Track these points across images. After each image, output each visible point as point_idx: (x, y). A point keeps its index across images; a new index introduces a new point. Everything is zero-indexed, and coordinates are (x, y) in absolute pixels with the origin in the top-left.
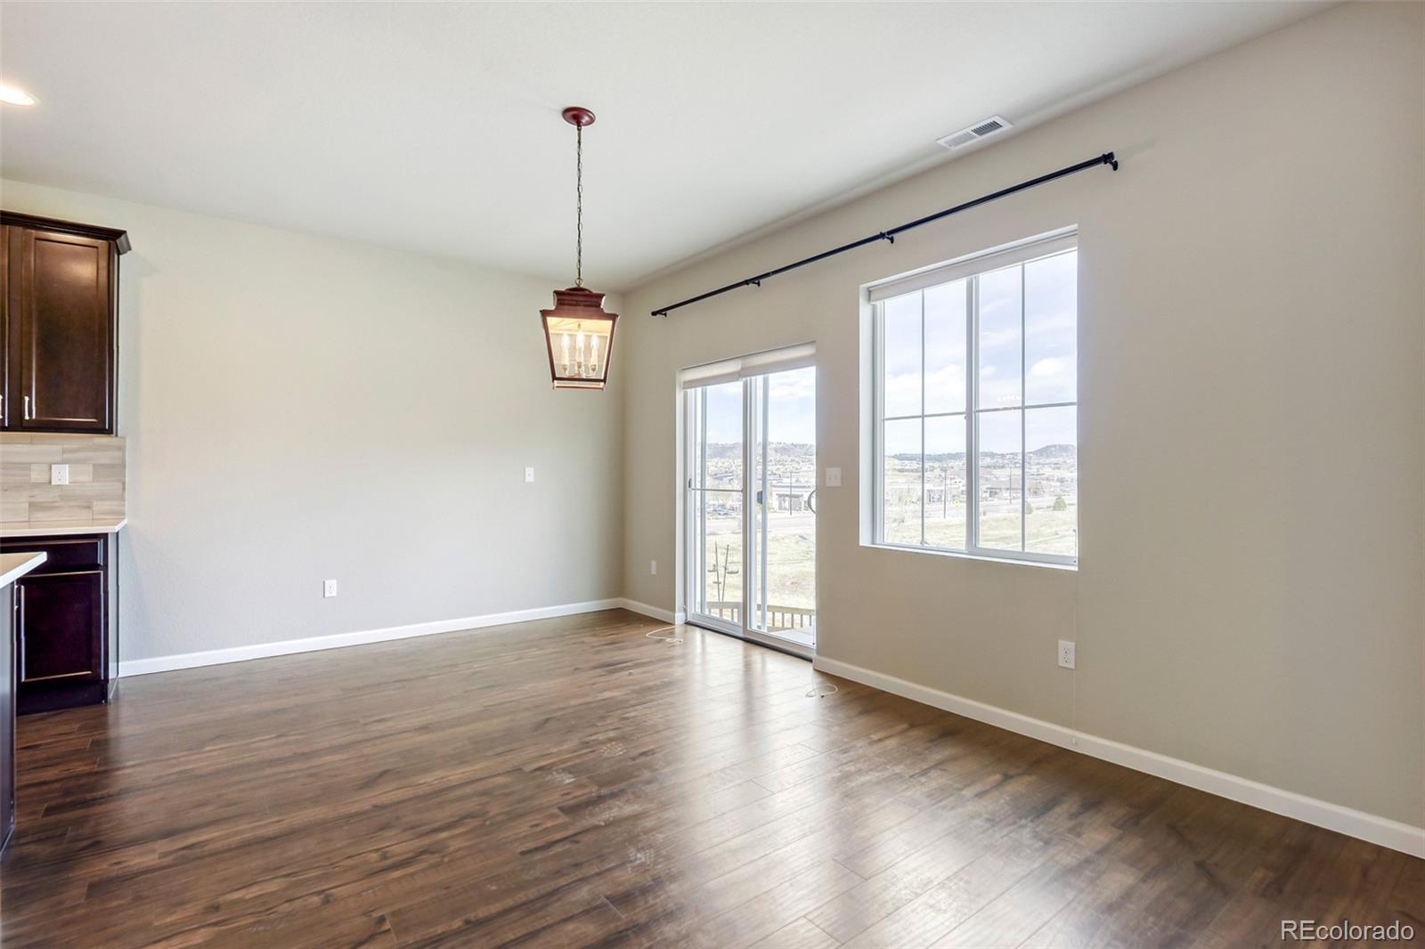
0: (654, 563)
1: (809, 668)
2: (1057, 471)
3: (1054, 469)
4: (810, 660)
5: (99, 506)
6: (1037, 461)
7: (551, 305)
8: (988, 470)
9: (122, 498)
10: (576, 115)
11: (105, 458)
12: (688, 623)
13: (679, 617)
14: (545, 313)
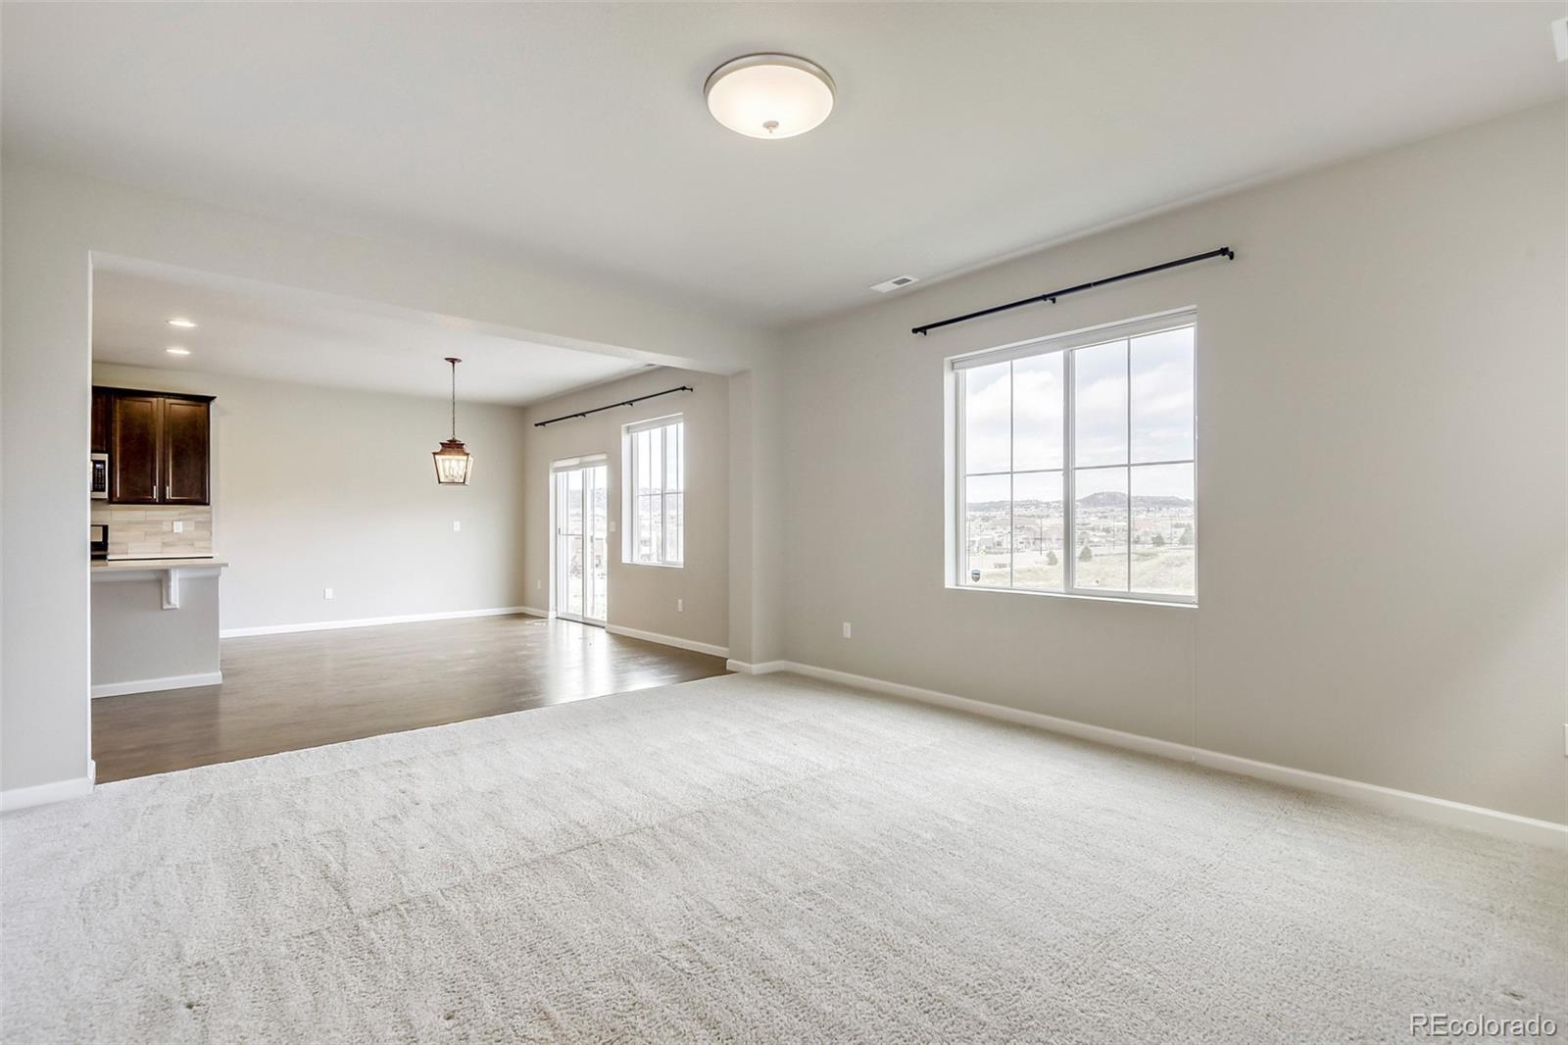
0: (539, 582)
1: (604, 630)
2: (1103, 520)
3: (1101, 518)
4: (603, 628)
5: (197, 544)
6: (1083, 510)
7: (439, 448)
8: (1032, 519)
9: (210, 540)
10: (453, 361)
11: (201, 518)
12: (557, 618)
13: (552, 615)
14: (435, 454)
